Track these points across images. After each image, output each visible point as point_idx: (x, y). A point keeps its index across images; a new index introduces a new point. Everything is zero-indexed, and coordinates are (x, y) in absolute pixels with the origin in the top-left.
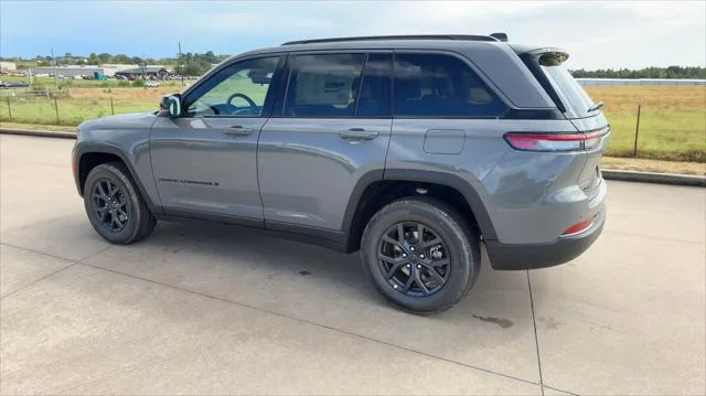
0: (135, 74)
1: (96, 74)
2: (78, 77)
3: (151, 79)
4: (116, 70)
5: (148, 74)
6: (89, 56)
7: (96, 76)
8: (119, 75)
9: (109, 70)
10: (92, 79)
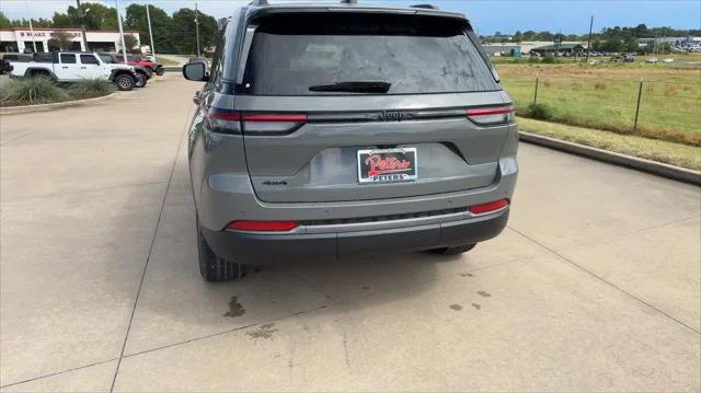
0: (549, 51)
1: (513, 51)
2: (497, 54)
3: (564, 55)
4: (533, 47)
5: (561, 51)
6: (514, 34)
7: (512, 53)
8: (534, 51)
9: (526, 47)
10: (508, 55)
